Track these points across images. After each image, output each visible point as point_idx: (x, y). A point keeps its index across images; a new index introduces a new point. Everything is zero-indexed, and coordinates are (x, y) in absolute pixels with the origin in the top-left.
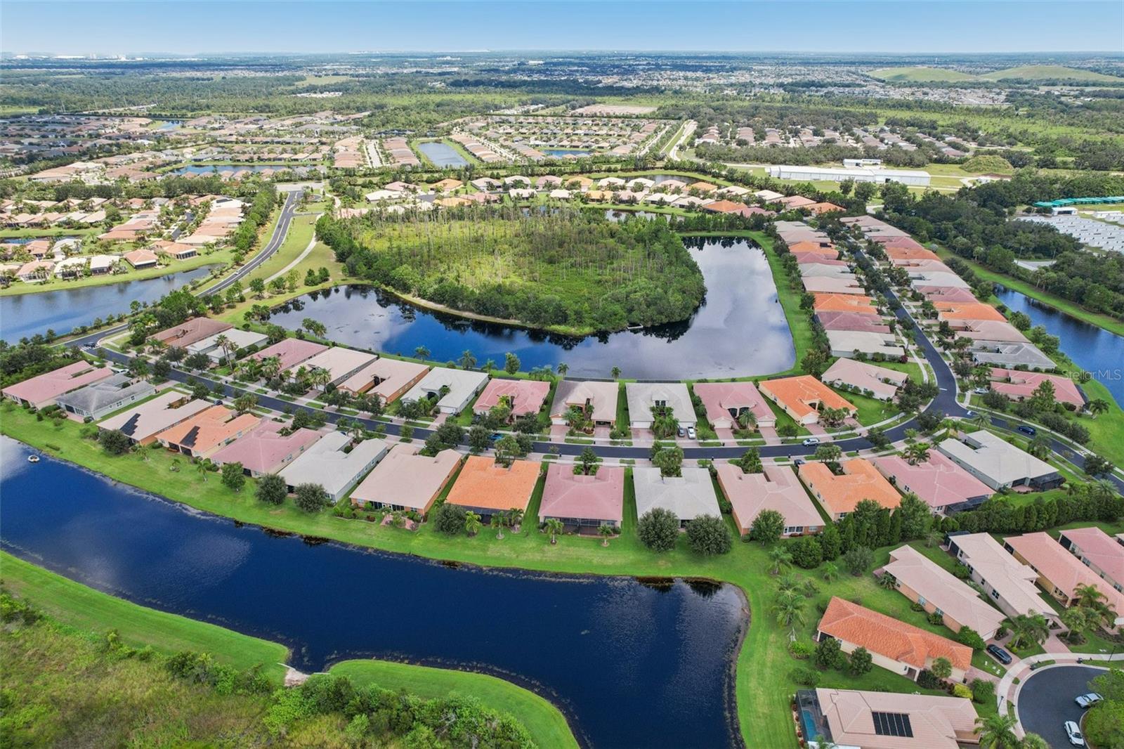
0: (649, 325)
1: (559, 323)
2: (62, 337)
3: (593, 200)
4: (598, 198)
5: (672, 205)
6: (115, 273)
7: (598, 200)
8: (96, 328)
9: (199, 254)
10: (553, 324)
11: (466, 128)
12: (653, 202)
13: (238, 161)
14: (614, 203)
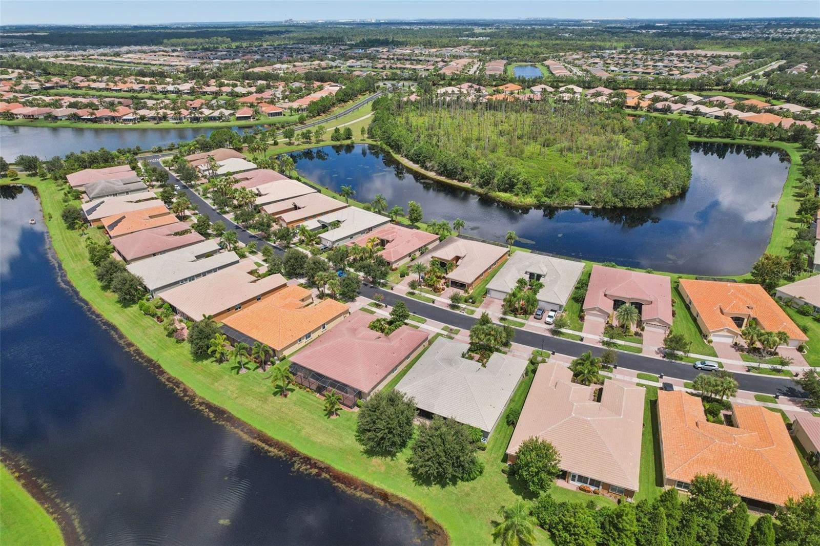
0: (600, 206)
1: (505, 191)
2: (145, 152)
3: (628, 107)
4: (633, 105)
5: (707, 116)
6: (223, 121)
7: (633, 108)
8: (169, 150)
9: (284, 115)
10: (499, 191)
11: (562, 59)
12: (688, 112)
13: (376, 68)
14: (648, 111)
